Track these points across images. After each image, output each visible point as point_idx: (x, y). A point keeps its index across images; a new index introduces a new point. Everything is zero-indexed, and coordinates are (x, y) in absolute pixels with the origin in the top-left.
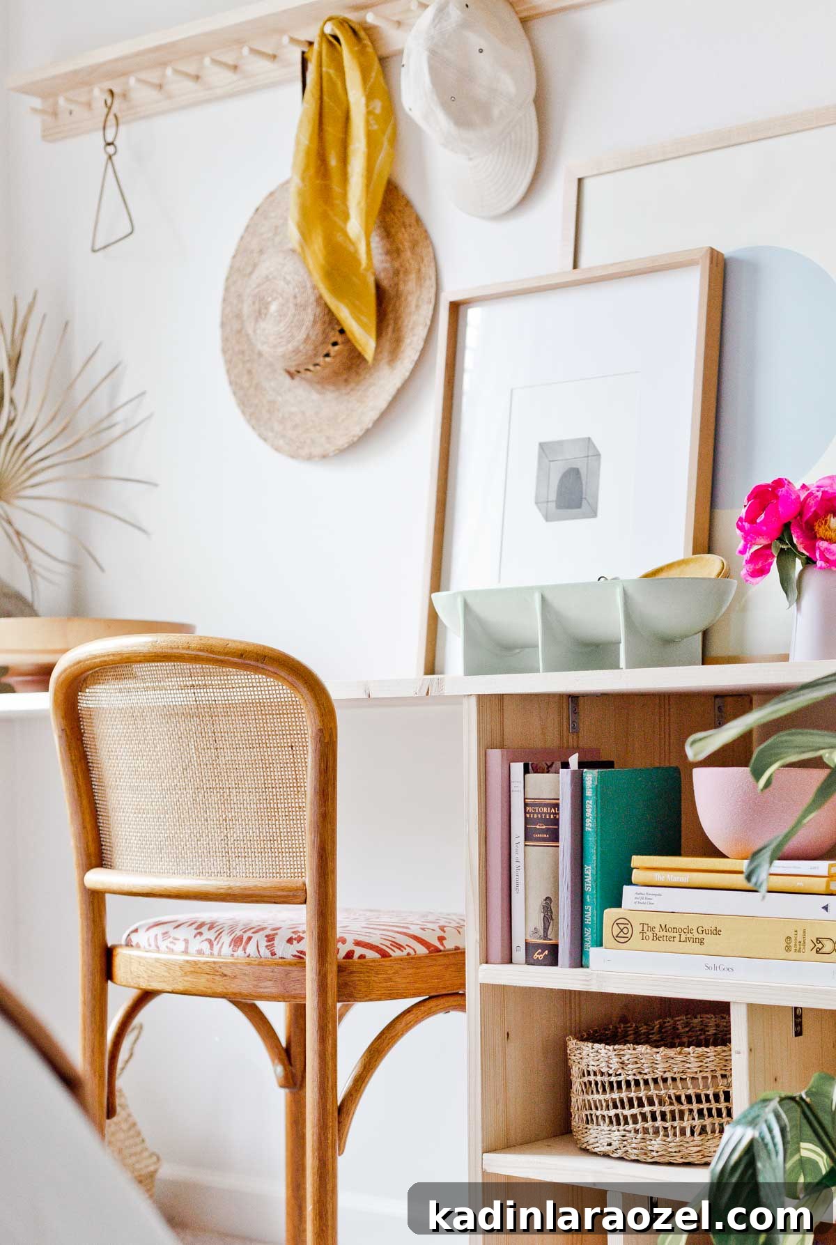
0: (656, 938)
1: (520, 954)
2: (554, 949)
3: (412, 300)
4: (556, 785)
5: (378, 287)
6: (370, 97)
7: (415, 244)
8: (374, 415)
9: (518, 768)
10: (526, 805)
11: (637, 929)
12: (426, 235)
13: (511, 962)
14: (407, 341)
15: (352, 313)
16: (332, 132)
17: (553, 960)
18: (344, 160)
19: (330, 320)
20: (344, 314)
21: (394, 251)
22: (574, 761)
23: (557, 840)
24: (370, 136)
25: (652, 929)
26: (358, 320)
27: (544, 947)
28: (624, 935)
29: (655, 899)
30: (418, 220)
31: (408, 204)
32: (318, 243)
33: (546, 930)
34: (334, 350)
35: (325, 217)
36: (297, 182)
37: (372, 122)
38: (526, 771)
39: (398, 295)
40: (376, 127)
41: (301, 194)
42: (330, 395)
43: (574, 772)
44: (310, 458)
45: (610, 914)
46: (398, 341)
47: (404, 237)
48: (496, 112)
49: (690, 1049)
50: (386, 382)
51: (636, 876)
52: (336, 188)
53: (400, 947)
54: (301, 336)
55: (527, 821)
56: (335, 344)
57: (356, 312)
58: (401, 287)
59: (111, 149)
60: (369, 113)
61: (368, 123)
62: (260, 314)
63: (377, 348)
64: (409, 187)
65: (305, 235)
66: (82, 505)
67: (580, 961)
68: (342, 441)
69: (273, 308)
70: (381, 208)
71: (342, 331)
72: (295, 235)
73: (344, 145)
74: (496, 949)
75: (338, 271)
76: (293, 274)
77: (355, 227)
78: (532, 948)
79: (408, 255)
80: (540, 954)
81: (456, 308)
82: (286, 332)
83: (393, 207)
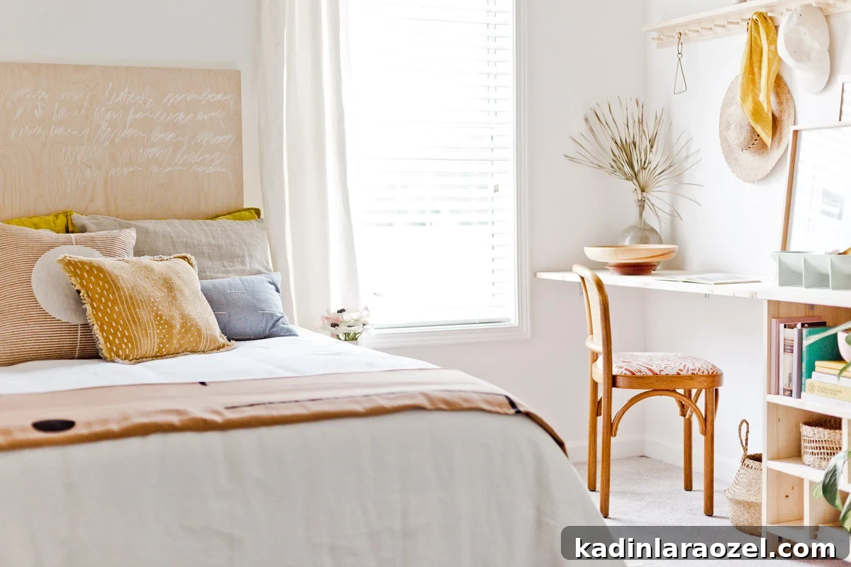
0: (822, 392)
1: (781, 392)
2: (791, 391)
3: (786, 124)
4: (792, 334)
5: (773, 116)
6: (769, 44)
7: (788, 100)
8: (770, 168)
9: (782, 326)
10: (785, 339)
11: (816, 387)
12: (792, 98)
13: (778, 394)
14: (784, 140)
15: (763, 129)
16: (755, 58)
17: (791, 395)
18: (760, 69)
19: (753, 131)
20: (759, 129)
21: (780, 103)
22: (799, 326)
23: (792, 353)
24: (769, 59)
25: (820, 388)
27: (788, 390)
28: (811, 390)
29: (822, 378)
30: (789, 92)
31: (786, 85)
32: (749, 104)
33: (789, 384)
34: (756, 143)
35: (753, 90)
36: (740, 78)
37: (770, 54)
38: (785, 327)
39: (781, 121)
40: (772, 56)
41: (742, 85)
42: (757, 157)
43: (799, 330)
44: (749, 182)
45: (808, 381)
46: (780, 139)
47: (783, 97)
48: (812, 56)
50: (776, 154)
51: (816, 368)
52: (757, 80)
54: (742, 138)
55: (784, 345)
56: (756, 140)
57: (764, 127)
58: (783, 117)
59: (680, 56)
60: (769, 51)
61: (768, 54)
62: (728, 129)
63: (772, 141)
64: (786, 78)
65: (743, 100)
66: (675, 194)
67: (799, 396)
68: (760, 177)
69: (733, 126)
70: (774, 86)
71: (758, 135)
72: (739, 99)
73: (761, 62)
74: (773, 389)
75: (757, 112)
76: (740, 113)
77: (762, 97)
78: (785, 390)
79: (785, 105)
80: (788, 393)
81: (796, 132)
82: (737, 136)
83: (779, 84)
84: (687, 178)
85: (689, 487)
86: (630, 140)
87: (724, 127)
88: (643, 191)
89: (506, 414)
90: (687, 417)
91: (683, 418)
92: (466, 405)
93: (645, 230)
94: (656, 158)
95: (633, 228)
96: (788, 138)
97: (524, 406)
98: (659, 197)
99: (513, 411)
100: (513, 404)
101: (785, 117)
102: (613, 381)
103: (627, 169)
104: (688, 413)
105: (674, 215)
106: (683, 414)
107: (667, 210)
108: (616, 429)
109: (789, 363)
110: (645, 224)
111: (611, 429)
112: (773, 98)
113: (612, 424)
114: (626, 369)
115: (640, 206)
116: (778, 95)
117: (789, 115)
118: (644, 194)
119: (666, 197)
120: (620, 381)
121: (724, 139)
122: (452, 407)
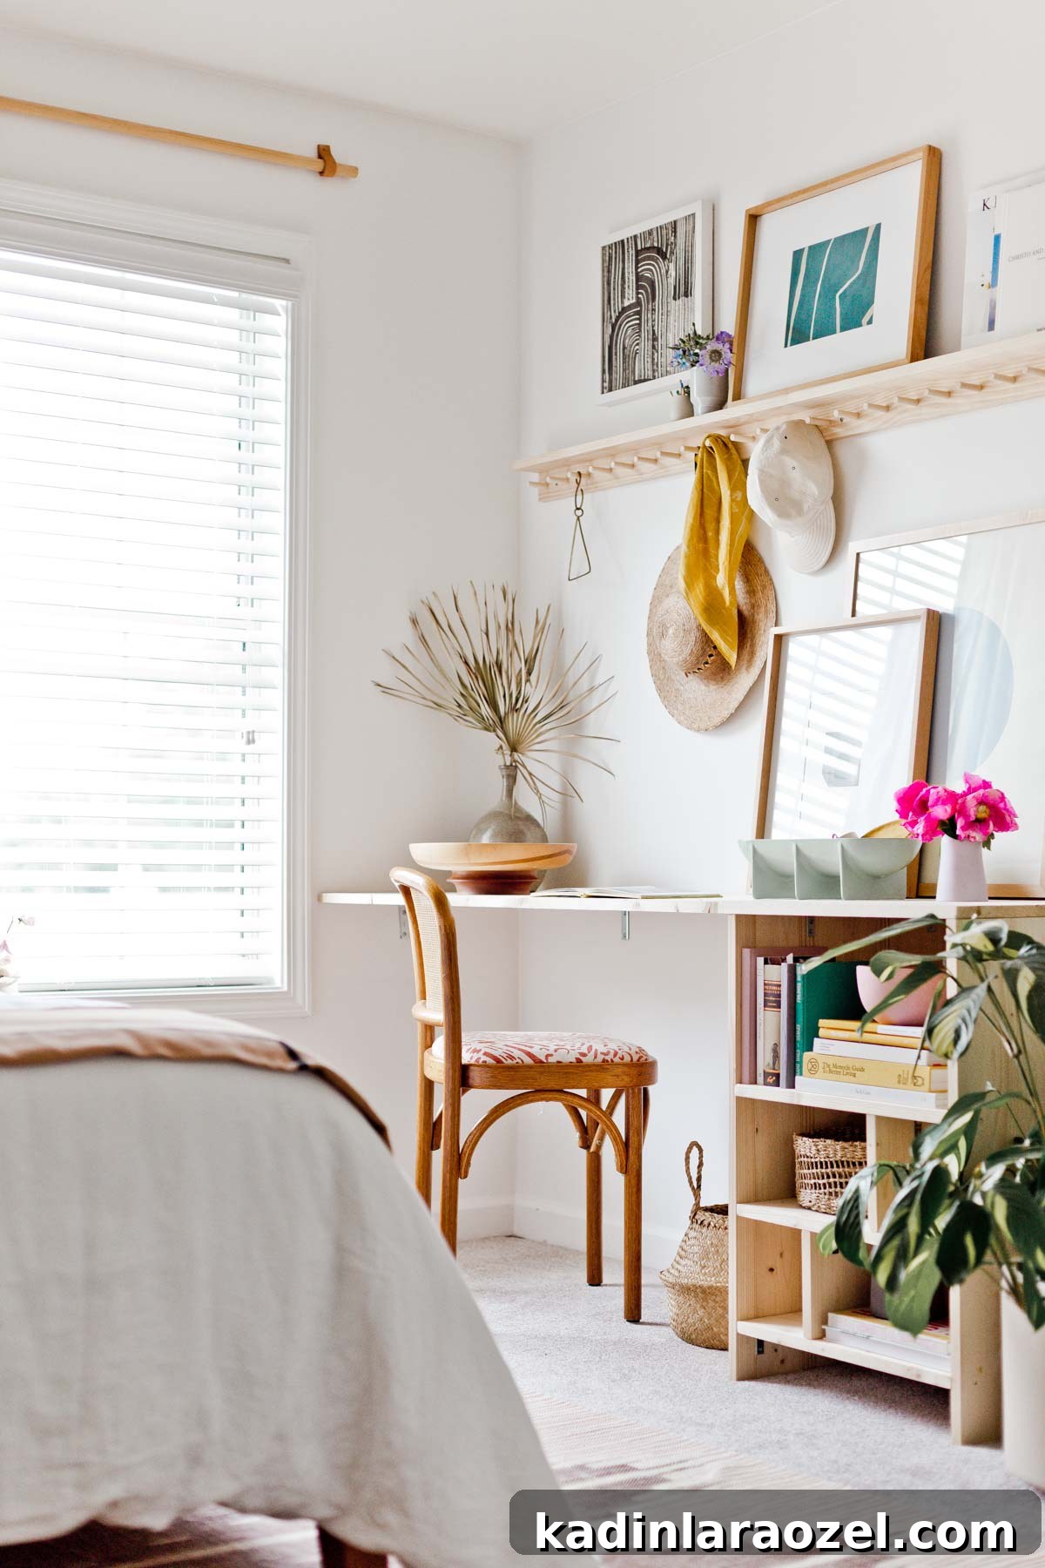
0: (831, 1072)
1: (760, 1079)
2: (778, 1076)
3: (762, 625)
4: (779, 973)
5: (740, 613)
6: (733, 489)
7: (764, 587)
8: (736, 704)
9: (761, 960)
10: (765, 984)
11: (821, 1065)
12: (772, 583)
13: (756, 1083)
14: (758, 654)
15: (720, 634)
16: (710, 513)
17: (777, 1084)
18: (717, 532)
19: (706, 640)
20: (716, 637)
21: (751, 592)
22: (790, 959)
23: (779, 1007)
24: (732, 516)
25: (829, 1066)
26: (725, 640)
27: (773, 1075)
28: (813, 1070)
29: (831, 1048)
30: (767, 572)
31: (761, 560)
32: (700, 589)
33: (774, 1064)
34: (710, 660)
35: (706, 570)
36: (684, 548)
37: (735, 507)
38: (766, 962)
39: (754, 622)
40: (737, 510)
41: (687, 557)
42: (713, 687)
43: (789, 966)
44: (698, 730)
45: (807, 1055)
46: (752, 654)
47: (757, 583)
48: (805, 507)
49: (857, 1143)
50: (745, 680)
51: (822, 1032)
52: (712, 552)
53: (512, 1058)
54: (688, 651)
55: (765, 995)
56: (711, 656)
57: (724, 633)
58: (756, 616)
59: (579, 512)
60: (732, 500)
61: (731, 507)
62: (662, 636)
63: (738, 657)
64: (762, 548)
65: (690, 584)
66: (570, 755)
67: (791, 1085)
68: (717, 721)
69: (671, 631)
70: (742, 562)
71: (715, 647)
72: (681, 584)
73: (718, 521)
74: (746, 1075)
75: (712, 606)
76: (683, 609)
77: (721, 580)
78: (766, 1075)
79: (760, 594)
80: (770, 1080)
81: (779, 639)
82: (678, 648)
83: (751, 562)
84: (592, 725)
85: (595, 1279)
86: (490, 659)
87: (656, 632)
88: (514, 749)
89: (281, 1070)
90: (593, 1149)
91: (585, 1151)
92: (207, 1051)
93: (518, 818)
94: (537, 692)
95: (495, 815)
96: (766, 650)
97: (313, 1058)
98: (541, 761)
99: (292, 1065)
100: (293, 1055)
101: (760, 616)
102: (462, 1077)
103: (485, 710)
104: (595, 1141)
105: (568, 793)
106: (586, 1145)
107: (555, 782)
108: (468, 1164)
109: (772, 1025)
110: (518, 809)
111: (458, 1165)
112: (739, 585)
113: (460, 1156)
114: (485, 1054)
115: (508, 776)
116: (747, 579)
117: (766, 612)
118: (516, 755)
119: (554, 760)
120: (475, 1076)
121: (655, 656)
122: (181, 1054)
